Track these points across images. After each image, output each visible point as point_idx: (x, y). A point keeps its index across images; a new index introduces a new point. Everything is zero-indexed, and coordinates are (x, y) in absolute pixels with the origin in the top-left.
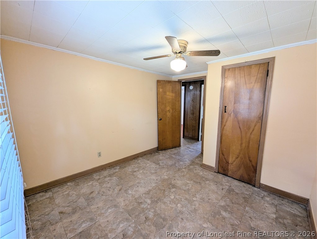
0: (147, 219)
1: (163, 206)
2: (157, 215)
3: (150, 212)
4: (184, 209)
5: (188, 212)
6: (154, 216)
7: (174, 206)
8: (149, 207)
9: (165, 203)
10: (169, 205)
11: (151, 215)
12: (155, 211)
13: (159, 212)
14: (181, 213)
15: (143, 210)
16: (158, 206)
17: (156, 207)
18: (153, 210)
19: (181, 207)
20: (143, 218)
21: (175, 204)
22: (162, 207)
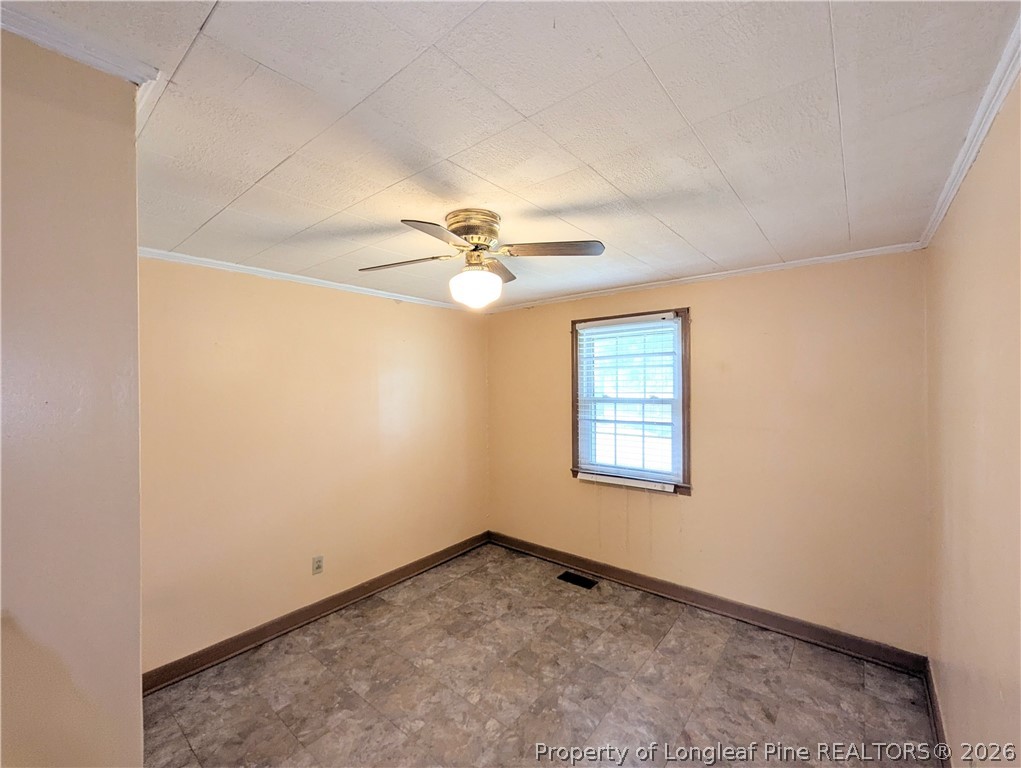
0: (555, 663)
1: (521, 693)
2: (532, 672)
3: (552, 675)
4: (463, 691)
5: (456, 685)
6: (539, 671)
7: (490, 696)
8: (559, 687)
9: (517, 702)
10: (504, 698)
11: (547, 671)
12: (540, 679)
13: (530, 677)
14: (473, 682)
15: (571, 680)
16: (536, 691)
17: (538, 689)
18: (545, 680)
19: (469, 694)
20: (564, 663)
21: (486, 702)
22: (524, 690)
